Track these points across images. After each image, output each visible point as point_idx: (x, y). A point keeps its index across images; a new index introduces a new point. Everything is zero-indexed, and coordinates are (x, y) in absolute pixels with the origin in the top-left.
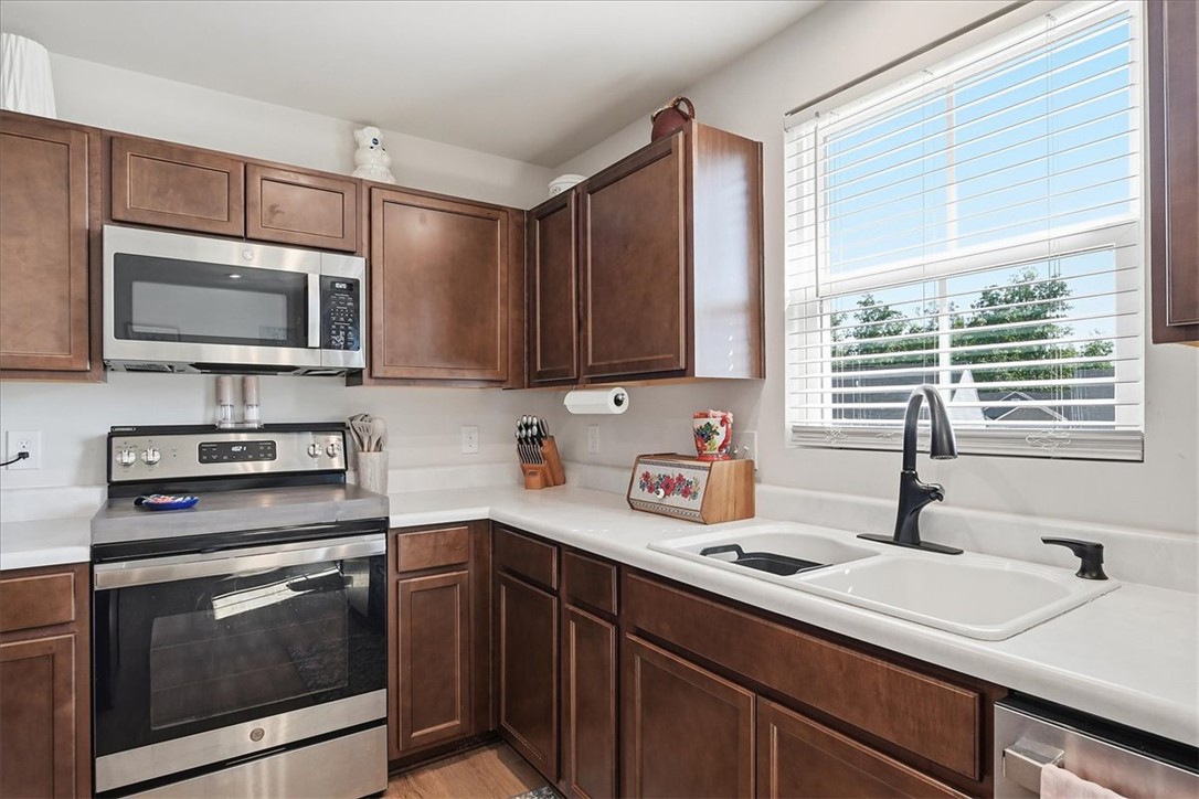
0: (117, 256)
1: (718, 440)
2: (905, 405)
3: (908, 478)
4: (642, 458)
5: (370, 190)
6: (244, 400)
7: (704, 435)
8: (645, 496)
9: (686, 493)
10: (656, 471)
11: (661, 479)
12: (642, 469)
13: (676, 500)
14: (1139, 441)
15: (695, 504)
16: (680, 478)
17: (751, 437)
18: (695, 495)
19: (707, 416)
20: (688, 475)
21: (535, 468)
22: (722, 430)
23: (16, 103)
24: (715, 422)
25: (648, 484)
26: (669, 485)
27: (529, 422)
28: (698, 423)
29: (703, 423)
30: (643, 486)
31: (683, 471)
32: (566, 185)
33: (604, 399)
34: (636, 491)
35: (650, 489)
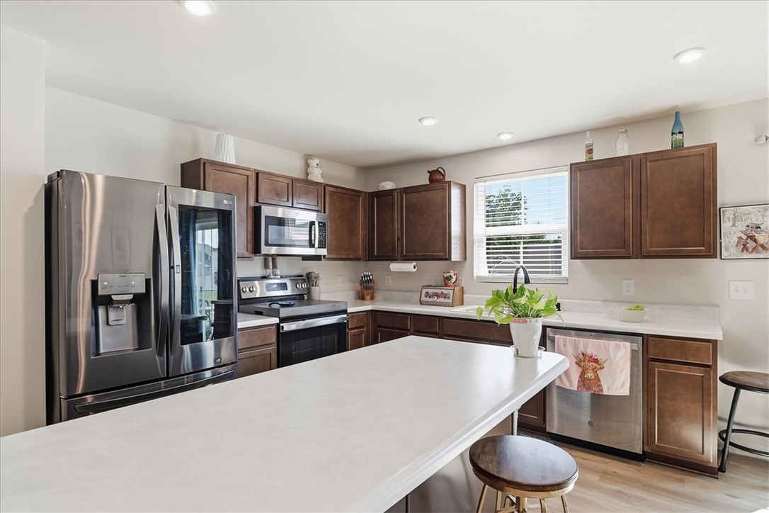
0: (266, 216)
1: (453, 280)
2: (515, 270)
4: (423, 287)
5: (325, 187)
6: (275, 266)
7: (449, 278)
8: (428, 299)
9: (445, 298)
10: (431, 291)
11: (434, 294)
12: (424, 291)
13: (441, 300)
14: (567, 279)
15: (450, 301)
16: (442, 293)
17: (461, 279)
18: (449, 298)
19: (449, 273)
20: (445, 292)
21: (368, 292)
22: (454, 277)
23: (223, 159)
24: (452, 274)
25: (427, 294)
26: (437, 295)
28: (446, 275)
29: (448, 275)
30: (426, 296)
31: (443, 291)
32: (388, 186)
33: (409, 267)
34: (424, 299)
35: (430, 297)
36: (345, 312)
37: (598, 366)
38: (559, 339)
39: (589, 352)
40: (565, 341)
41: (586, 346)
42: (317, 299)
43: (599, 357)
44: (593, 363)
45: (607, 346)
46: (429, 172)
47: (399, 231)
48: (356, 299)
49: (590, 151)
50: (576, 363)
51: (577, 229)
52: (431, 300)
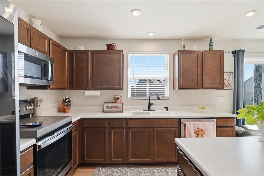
1: (120, 99)
3: (149, 103)
4: (105, 103)
5: (49, 40)
7: (118, 99)
8: (108, 110)
9: (118, 108)
10: (110, 105)
11: (111, 106)
12: (105, 105)
13: (116, 109)
16: (116, 106)
18: (120, 108)
20: (118, 105)
21: (68, 108)
24: (119, 97)
25: (108, 107)
26: (113, 107)
27: (68, 97)
28: (116, 97)
29: (118, 97)
30: (107, 108)
31: (116, 105)
32: (82, 48)
33: (97, 93)
34: (105, 109)
35: (109, 108)
36: (70, 123)
37: (203, 133)
38: (187, 123)
39: (200, 128)
40: (190, 124)
41: (199, 125)
42: (40, 115)
43: (203, 129)
44: (201, 132)
45: (206, 124)
46: (107, 45)
47: (91, 74)
48: (57, 112)
49: (184, 47)
50: (195, 133)
51: (181, 77)
52: (111, 110)
